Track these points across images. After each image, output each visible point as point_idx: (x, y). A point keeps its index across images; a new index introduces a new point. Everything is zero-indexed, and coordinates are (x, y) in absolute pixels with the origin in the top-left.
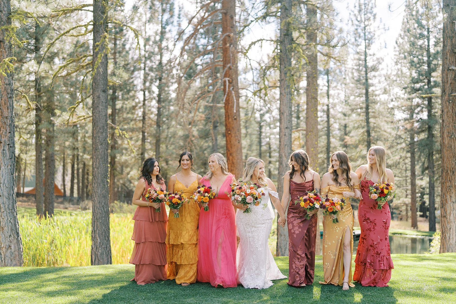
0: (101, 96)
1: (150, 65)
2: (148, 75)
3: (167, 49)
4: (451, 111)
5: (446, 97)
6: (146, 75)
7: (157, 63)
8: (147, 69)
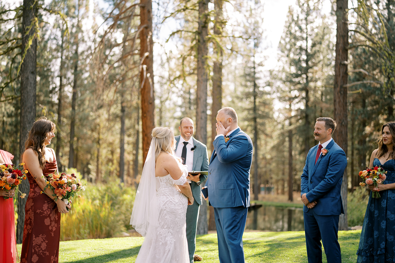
0: (29, 77)
1: (67, 54)
2: (65, 63)
3: (83, 40)
4: (342, 101)
5: (338, 89)
6: (63, 63)
7: (74, 52)
8: (64, 57)
